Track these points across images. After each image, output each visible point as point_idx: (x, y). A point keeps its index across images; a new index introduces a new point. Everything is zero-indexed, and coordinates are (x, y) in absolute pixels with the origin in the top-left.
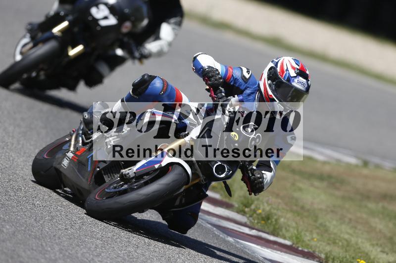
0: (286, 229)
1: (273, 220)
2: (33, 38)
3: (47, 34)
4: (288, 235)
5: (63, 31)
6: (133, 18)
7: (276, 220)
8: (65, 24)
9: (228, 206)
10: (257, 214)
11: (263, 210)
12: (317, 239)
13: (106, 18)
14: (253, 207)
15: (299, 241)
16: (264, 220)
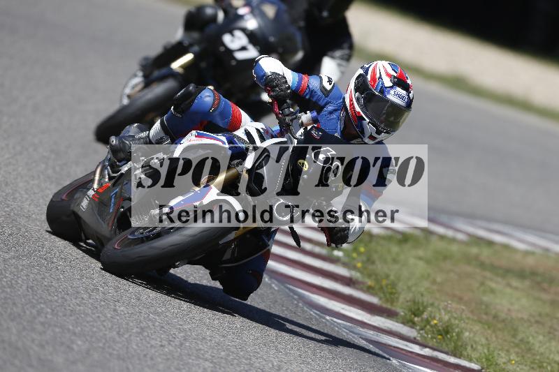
0: (472, 346)
1: (454, 334)
2: (146, 76)
3: (164, 71)
4: (474, 355)
5: (186, 67)
6: (280, 50)
7: (458, 335)
8: (188, 57)
9: (390, 314)
10: (432, 326)
11: (440, 320)
12: (516, 362)
13: (243, 49)
14: (425, 316)
15: (491, 365)
16: (441, 335)
